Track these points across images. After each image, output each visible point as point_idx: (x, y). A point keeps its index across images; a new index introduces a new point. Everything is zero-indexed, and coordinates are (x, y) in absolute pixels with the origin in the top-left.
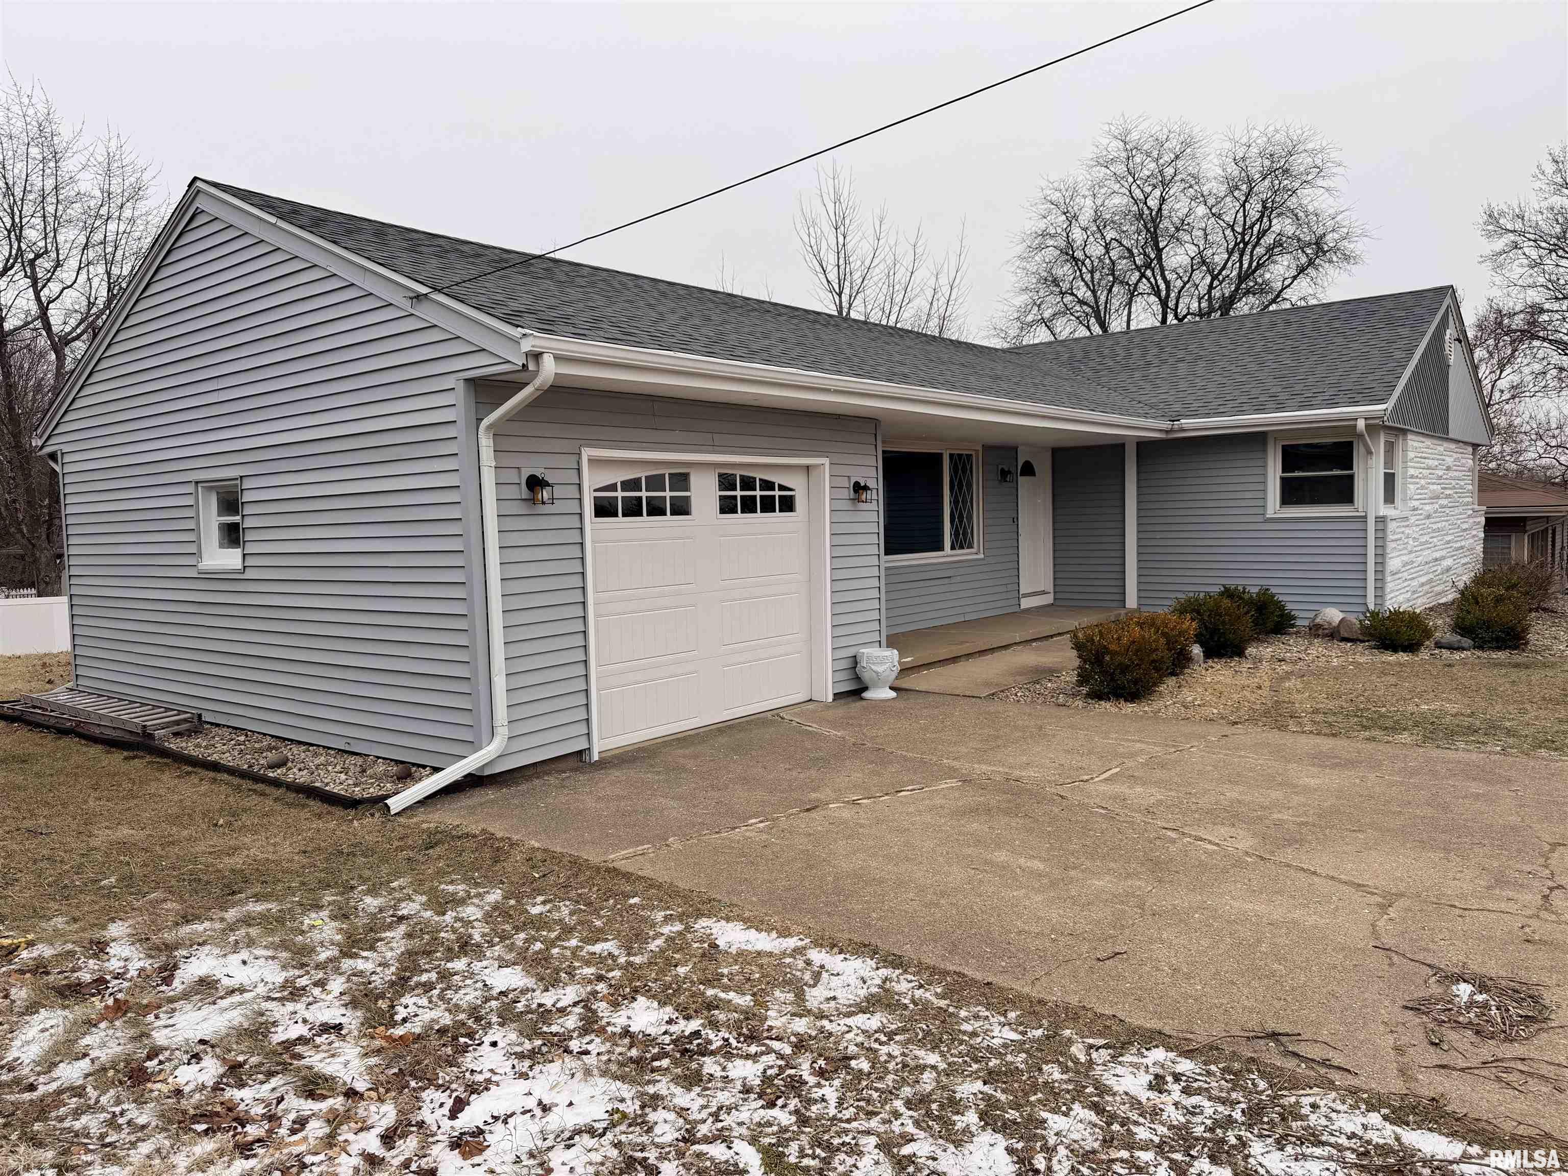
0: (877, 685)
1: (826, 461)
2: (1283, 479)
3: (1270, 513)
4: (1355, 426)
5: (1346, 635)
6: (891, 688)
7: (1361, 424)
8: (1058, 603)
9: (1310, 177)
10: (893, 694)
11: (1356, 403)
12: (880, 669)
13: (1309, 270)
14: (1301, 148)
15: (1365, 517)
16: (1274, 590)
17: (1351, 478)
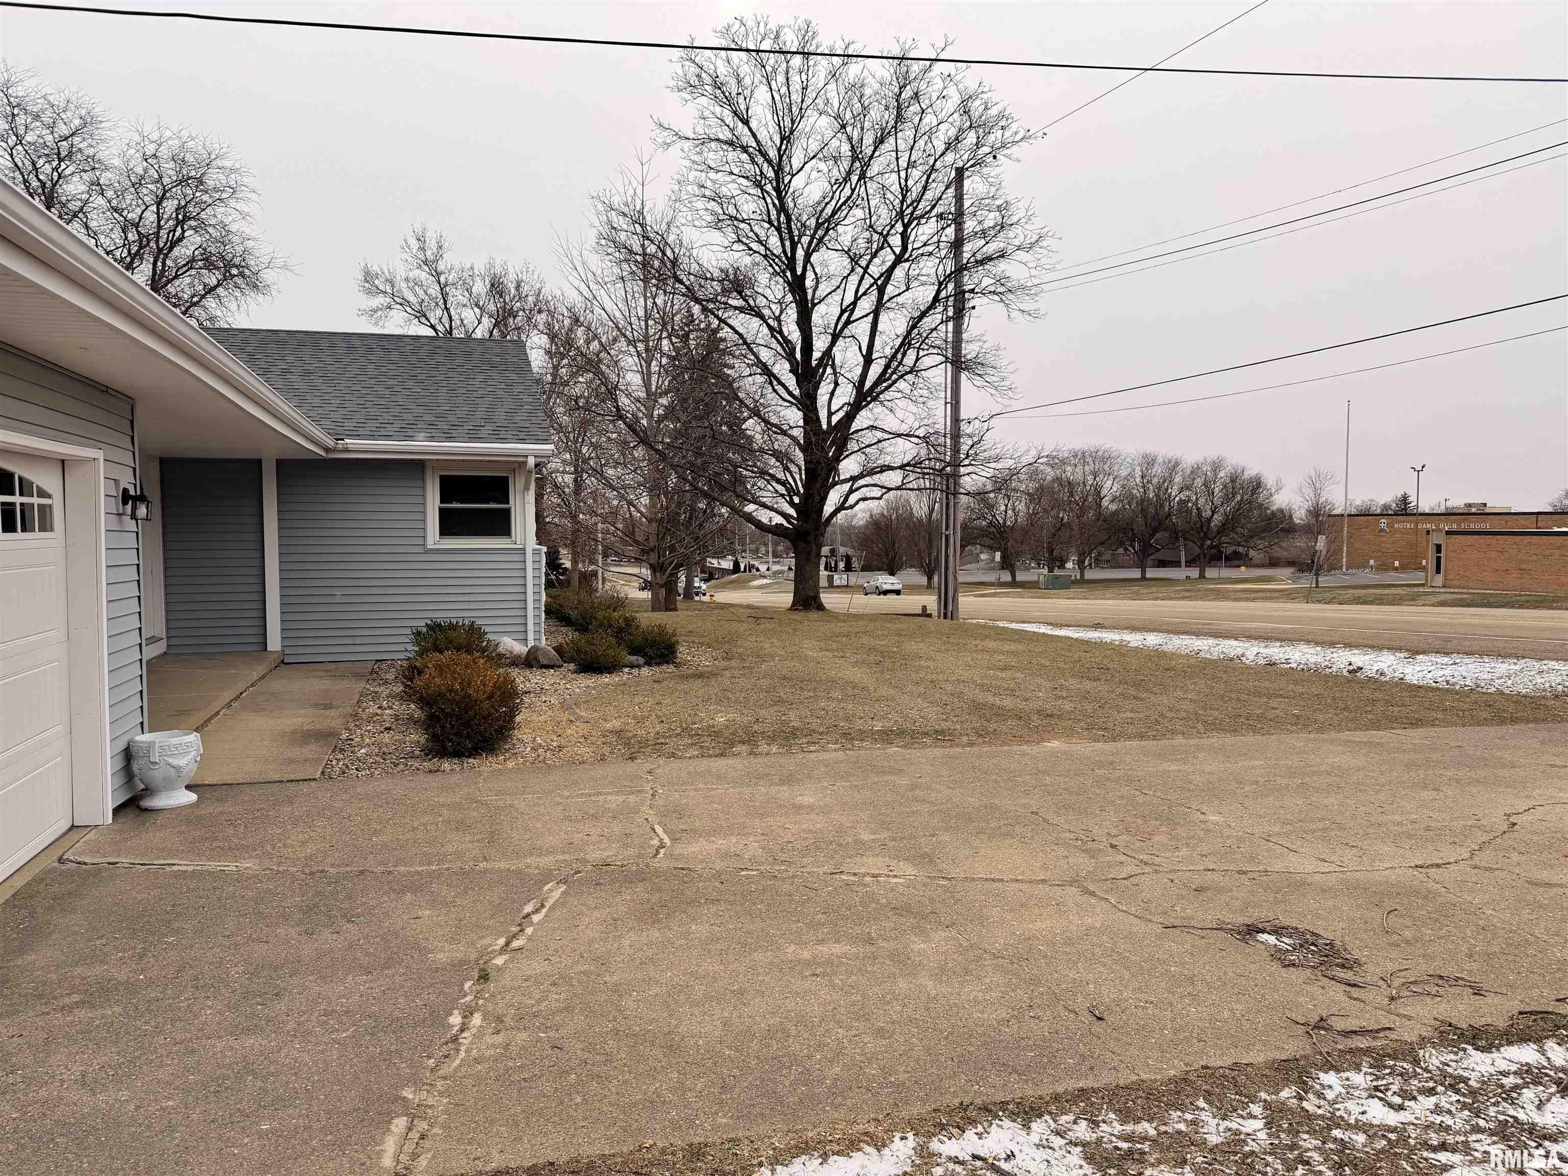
0: (169, 785)
1: (99, 454)
2: (441, 511)
3: (430, 544)
4: (525, 463)
5: (545, 662)
6: (188, 787)
7: (531, 461)
8: (174, 651)
9: (224, 196)
10: (192, 797)
11: (522, 441)
12: (182, 762)
13: (220, 290)
14: (218, 162)
15: (524, 549)
16: (479, 622)
17: (507, 512)
